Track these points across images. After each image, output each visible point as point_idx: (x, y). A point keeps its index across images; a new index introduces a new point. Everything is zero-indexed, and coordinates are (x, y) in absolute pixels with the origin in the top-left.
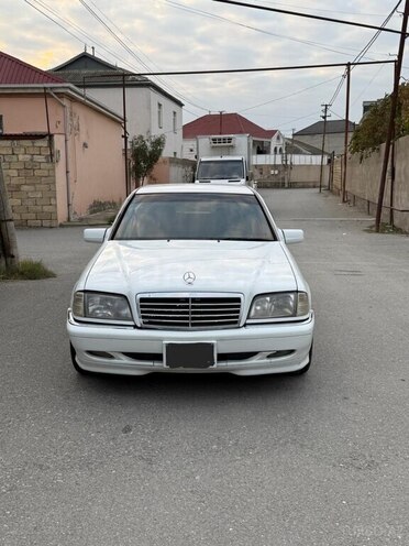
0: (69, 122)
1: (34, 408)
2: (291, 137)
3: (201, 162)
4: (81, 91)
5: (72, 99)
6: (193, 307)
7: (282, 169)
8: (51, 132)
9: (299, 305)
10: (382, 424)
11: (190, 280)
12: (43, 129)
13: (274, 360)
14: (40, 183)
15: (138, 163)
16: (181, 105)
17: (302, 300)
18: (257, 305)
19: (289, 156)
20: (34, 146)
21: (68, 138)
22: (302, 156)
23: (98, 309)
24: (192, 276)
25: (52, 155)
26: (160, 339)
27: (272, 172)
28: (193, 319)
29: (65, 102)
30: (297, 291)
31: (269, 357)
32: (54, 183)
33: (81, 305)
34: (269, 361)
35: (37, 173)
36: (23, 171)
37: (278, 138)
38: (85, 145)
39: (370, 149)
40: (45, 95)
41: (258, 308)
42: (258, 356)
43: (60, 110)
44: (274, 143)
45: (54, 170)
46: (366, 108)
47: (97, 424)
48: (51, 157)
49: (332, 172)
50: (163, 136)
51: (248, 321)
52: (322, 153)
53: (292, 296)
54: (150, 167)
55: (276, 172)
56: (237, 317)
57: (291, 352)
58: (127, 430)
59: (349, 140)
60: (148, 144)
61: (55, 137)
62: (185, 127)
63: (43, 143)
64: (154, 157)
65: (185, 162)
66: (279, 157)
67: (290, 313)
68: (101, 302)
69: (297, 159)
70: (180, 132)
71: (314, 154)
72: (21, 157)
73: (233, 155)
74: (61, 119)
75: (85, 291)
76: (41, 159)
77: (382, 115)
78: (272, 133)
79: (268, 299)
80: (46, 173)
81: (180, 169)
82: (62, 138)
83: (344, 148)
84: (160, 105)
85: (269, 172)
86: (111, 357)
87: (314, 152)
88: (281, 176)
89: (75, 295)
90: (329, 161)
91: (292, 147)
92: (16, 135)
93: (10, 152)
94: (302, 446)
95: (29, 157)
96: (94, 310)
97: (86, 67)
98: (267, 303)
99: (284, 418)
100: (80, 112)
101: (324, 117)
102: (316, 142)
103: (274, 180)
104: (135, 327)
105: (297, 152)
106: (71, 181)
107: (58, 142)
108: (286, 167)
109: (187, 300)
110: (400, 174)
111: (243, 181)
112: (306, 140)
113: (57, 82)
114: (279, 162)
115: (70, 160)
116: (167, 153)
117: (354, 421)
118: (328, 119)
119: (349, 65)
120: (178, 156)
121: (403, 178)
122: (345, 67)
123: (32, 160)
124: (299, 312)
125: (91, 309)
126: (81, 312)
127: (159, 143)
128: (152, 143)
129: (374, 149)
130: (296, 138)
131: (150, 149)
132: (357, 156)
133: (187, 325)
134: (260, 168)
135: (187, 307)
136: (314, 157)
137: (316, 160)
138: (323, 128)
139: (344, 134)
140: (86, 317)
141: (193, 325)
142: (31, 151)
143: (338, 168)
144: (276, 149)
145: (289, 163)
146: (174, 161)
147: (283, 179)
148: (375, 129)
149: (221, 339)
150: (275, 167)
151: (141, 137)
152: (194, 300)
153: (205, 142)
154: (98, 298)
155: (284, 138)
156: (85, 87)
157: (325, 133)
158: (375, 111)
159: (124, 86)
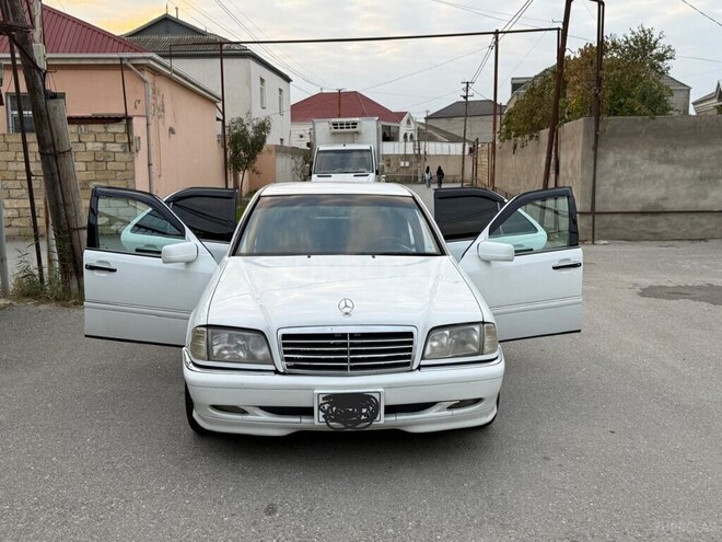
0: (152, 101)
1: (142, 484)
2: (423, 121)
3: (319, 152)
4: (167, 62)
5: (155, 72)
6: (352, 345)
7: (414, 159)
8: (129, 114)
9: (487, 339)
10: (599, 493)
11: (347, 310)
12: (118, 110)
13: (456, 412)
14: (115, 179)
15: (236, 152)
16: (287, 79)
17: (489, 333)
18: (433, 340)
19: (422, 144)
20: (106, 132)
21: (151, 121)
22: (438, 145)
23: (226, 348)
24: (349, 303)
25: (130, 143)
26: (310, 388)
27: (402, 164)
28: (353, 360)
29: (147, 76)
30: (483, 323)
31: (450, 408)
32: (133, 178)
33: (203, 344)
34: (450, 412)
35: (111, 166)
36: (94, 163)
37: (408, 122)
38: (172, 131)
39: (527, 137)
40: (121, 67)
41: (435, 344)
42: (436, 408)
43: (140, 87)
44: (403, 128)
45: (133, 162)
46: (515, 87)
47: (228, 502)
48: (130, 146)
49: (475, 164)
50: (268, 119)
51: (423, 363)
52: (464, 140)
53: (477, 328)
54: (252, 158)
55: (407, 164)
56: (409, 357)
57: (478, 401)
58: (271, 510)
59: (498, 125)
60: (250, 129)
61: (135, 120)
62: (295, 108)
63: (119, 128)
64: (257, 145)
65: (294, 151)
66: (410, 145)
67: (476, 350)
68: (230, 340)
69: (432, 148)
70: (288, 114)
71: (453, 142)
72: (90, 146)
73: (359, 143)
74: (141, 98)
75: (208, 326)
76: (116, 148)
77: (541, 95)
78: (400, 116)
79: (447, 332)
80: (123, 166)
81: (289, 160)
82: (143, 121)
83: (491, 135)
84: (262, 80)
85: (398, 164)
86: (244, 412)
87: (453, 139)
88: (414, 168)
89: (195, 331)
90: (471, 151)
91: (425, 134)
92: (83, 118)
93: (76, 140)
94: (503, 526)
95: (100, 145)
96: (220, 350)
97: (168, 32)
98: (446, 338)
99: (473, 488)
100: (166, 89)
101: (466, 97)
102: (455, 127)
103: (405, 173)
104: (276, 372)
105: (432, 139)
106: (154, 176)
107: (138, 126)
108: (419, 157)
109: (344, 336)
110: (565, 167)
111: (372, 175)
112: (441, 124)
113: (136, 51)
114: (410, 151)
115: (152, 149)
116: (272, 140)
117: (564, 491)
118: (469, 99)
119: (497, 33)
120: (286, 144)
121: (570, 172)
122: (492, 36)
123: (104, 149)
124: (487, 348)
125: (216, 349)
126: (204, 353)
127: (263, 128)
128: (254, 128)
129: (531, 137)
130: (430, 122)
131: (252, 135)
132: (508, 145)
133: (345, 368)
134: (388, 158)
135: (345, 345)
136: (452, 145)
137: (456, 149)
138: (464, 110)
139: (492, 118)
140: (209, 361)
141: (353, 368)
142: (103, 138)
143: (483, 159)
144: (405, 136)
145: (422, 152)
146: (281, 149)
147: (416, 172)
148: (532, 113)
149: (388, 387)
150: (406, 157)
151: (240, 120)
152: (353, 336)
153: (323, 127)
154: (225, 335)
155: (415, 123)
156: (171, 57)
157: (467, 116)
158: (532, 89)
159: (222, 56)
